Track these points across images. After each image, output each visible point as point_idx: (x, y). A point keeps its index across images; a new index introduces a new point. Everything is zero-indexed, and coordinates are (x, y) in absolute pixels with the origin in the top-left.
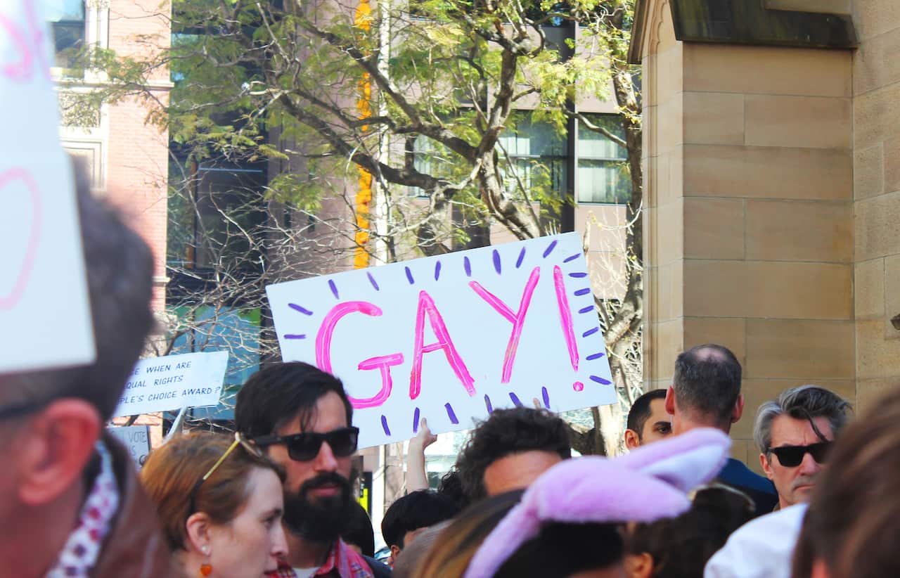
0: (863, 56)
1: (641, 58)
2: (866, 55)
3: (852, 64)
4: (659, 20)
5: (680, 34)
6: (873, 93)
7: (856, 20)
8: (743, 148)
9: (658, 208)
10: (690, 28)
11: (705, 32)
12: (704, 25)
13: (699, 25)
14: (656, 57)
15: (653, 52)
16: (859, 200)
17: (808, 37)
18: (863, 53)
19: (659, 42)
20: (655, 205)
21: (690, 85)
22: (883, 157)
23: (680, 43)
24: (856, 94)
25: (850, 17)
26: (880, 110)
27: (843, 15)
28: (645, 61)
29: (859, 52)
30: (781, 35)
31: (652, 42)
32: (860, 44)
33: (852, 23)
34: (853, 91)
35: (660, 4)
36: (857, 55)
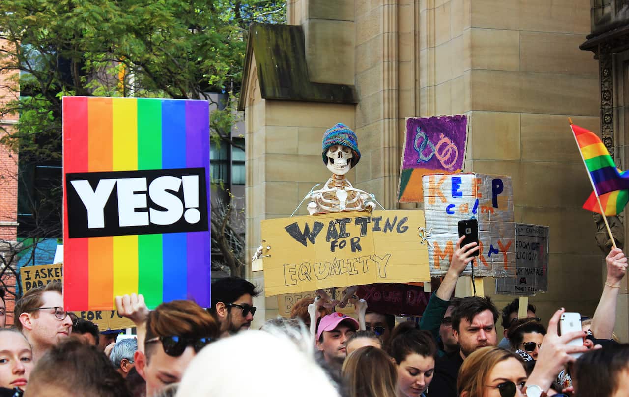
0: (361, 107)
1: (245, 108)
2: (362, 107)
3: (355, 111)
4: (254, 88)
5: (264, 95)
6: (365, 127)
7: (356, 87)
8: (297, 155)
9: (254, 187)
10: (269, 93)
11: (277, 94)
12: (276, 89)
13: (274, 91)
14: (253, 107)
15: (251, 105)
16: (358, 183)
17: (332, 97)
18: (361, 106)
19: (254, 100)
20: (251, 186)
22: (370, 161)
23: (264, 100)
24: (357, 127)
25: (354, 87)
26: (369, 135)
27: (350, 86)
28: (247, 110)
29: (358, 105)
30: (317, 96)
31: (250, 99)
32: (359, 100)
33: (355, 90)
34: (355, 126)
35: (255, 79)
36: (358, 107)
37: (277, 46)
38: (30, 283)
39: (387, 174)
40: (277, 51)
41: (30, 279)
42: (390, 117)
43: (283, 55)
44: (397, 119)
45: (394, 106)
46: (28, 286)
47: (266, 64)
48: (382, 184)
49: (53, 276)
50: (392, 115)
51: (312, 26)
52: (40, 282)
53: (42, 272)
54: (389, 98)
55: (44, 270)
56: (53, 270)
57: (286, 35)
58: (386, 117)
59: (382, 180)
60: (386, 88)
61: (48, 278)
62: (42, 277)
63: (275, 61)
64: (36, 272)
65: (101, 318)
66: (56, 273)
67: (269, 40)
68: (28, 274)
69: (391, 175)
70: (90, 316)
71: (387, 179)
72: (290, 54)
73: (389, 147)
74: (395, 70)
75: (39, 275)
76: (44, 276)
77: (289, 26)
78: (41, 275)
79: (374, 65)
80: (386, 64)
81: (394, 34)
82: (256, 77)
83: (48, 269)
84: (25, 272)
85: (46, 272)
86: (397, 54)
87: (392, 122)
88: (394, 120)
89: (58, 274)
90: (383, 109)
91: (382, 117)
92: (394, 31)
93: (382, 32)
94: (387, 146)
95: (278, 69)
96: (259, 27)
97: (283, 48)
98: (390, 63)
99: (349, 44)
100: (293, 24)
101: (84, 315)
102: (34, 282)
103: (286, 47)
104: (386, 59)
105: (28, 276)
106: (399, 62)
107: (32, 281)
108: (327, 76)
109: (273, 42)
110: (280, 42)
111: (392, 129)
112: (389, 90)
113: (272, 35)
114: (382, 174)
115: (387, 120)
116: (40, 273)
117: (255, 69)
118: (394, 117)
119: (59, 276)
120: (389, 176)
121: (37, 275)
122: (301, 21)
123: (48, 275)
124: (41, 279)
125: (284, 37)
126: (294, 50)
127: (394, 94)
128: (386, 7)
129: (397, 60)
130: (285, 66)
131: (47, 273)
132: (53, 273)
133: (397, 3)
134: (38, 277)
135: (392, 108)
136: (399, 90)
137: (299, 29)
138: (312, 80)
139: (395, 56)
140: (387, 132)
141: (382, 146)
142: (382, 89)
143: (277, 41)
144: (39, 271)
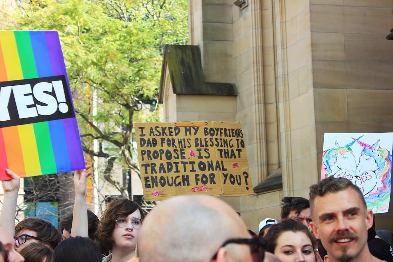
0: (240, 98)
1: (163, 102)
3: (236, 101)
4: (168, 88)
5: (175, 91)
6: (243, 111)
7: (236, 85)
10: (178, 90)
11: (184, 90)
12: (183, 88)
13: (182, 89)
15: (167, 99)
17: (220, 92)
19: (168, 96)
21: (179, 109)
22: (247, 133)
23: (175, 95)
24: (237, 111)
25: (234, 84)
26: (246, 116)
27: (232, 83)
28: (164, 102)
30: (210, 91)
31: (166, 96)
32: (238, 93)
33: (235, 86)
34: (236, 110)
35: (168, 82)
36: (238, 97)
37: (183, 59)
38: (144, 140)
39: (258, 141)
40: (182, 62)
41: (144, 135)
42: (259, 103)
43: (186, 65)
44: (264, 104)
45: (262, 95)
46: (143, 142)
47: (175, 71)
48: (256, 148)
49: (167, 135)
50: (260, 101)
51: (205, 45)
52: (154, 140)
53: (156, 130)
54: (258, 90)
55: (159, 127)
56: (167, 129)
57: (189, 52)
58: (257, 102)
59: (256, 145)
60: (256, 84)
61: (162, 137)
62: (156, 135)
63: (182, 69)
64: (150, 129)
65: (214, 183)
66: (170, 132)
67: (177, 55)
68: (142, 130)
69: (261, 141)
70: (204, 179)
71: (259, 144)
72: (192, 65)
73: (259, 123)
74: (262, 72)
75: (153, 132)
76: (158, 134)
77: (190, 46)
78: (156, 132)
79: (247, 69)
80: (255, 68)
81: (260, 48)
82: (170, 80)
83: (162, 128)
84: (140, 128)
85: (160, 130)
86: (262, 61)
87: (261, 106)
88: (262, 104)
89: (172, 134)
90: (254, 98)
91: (254, 103)
92: (260, 45)
93: (252, 46)
94: (258, 122)
95: (184, 74)
96: (170, 48)
97: (187, 60)
98: (258, 67)
99: (231, 56)
100: (193, 45)
101: (198, 178)
102: (149, 140)
103: (188, 60)
104: (255, 65)
105: (142, 132)
106: (264, 66)
107: (146, 138)
108: (216, 78)
109: (180, 56)
110: (185, 57)
111: (261, 111)
112: (258, 85)
113: (179, 52)
114: (256, 141)
115: (257, 105)
116: (155, 131)
117: (169, 75)
118: (262, 102)
119: (172, 135)
120: (260, 142)
121: (151, 132)
122: (198, 42)
123: (162, 133)
124: (156, 137)
125: (187, 53)
126: (194, 61)
127: (261, 87)
128: (254, 30)
129: (262, 65)
130: (188, 72)
131: (161, 132)
132: (167, 131)
133: (261, 27)
134: (152, 134)
135: (260, 97)
136: (264, 85)
137: (197, 48)
138: (207, 81)
139: (261, 62)
140: (257, 113)
141: (255, 123)
142: (253, 85)
143: (182, 56)
144: (154, 129)
